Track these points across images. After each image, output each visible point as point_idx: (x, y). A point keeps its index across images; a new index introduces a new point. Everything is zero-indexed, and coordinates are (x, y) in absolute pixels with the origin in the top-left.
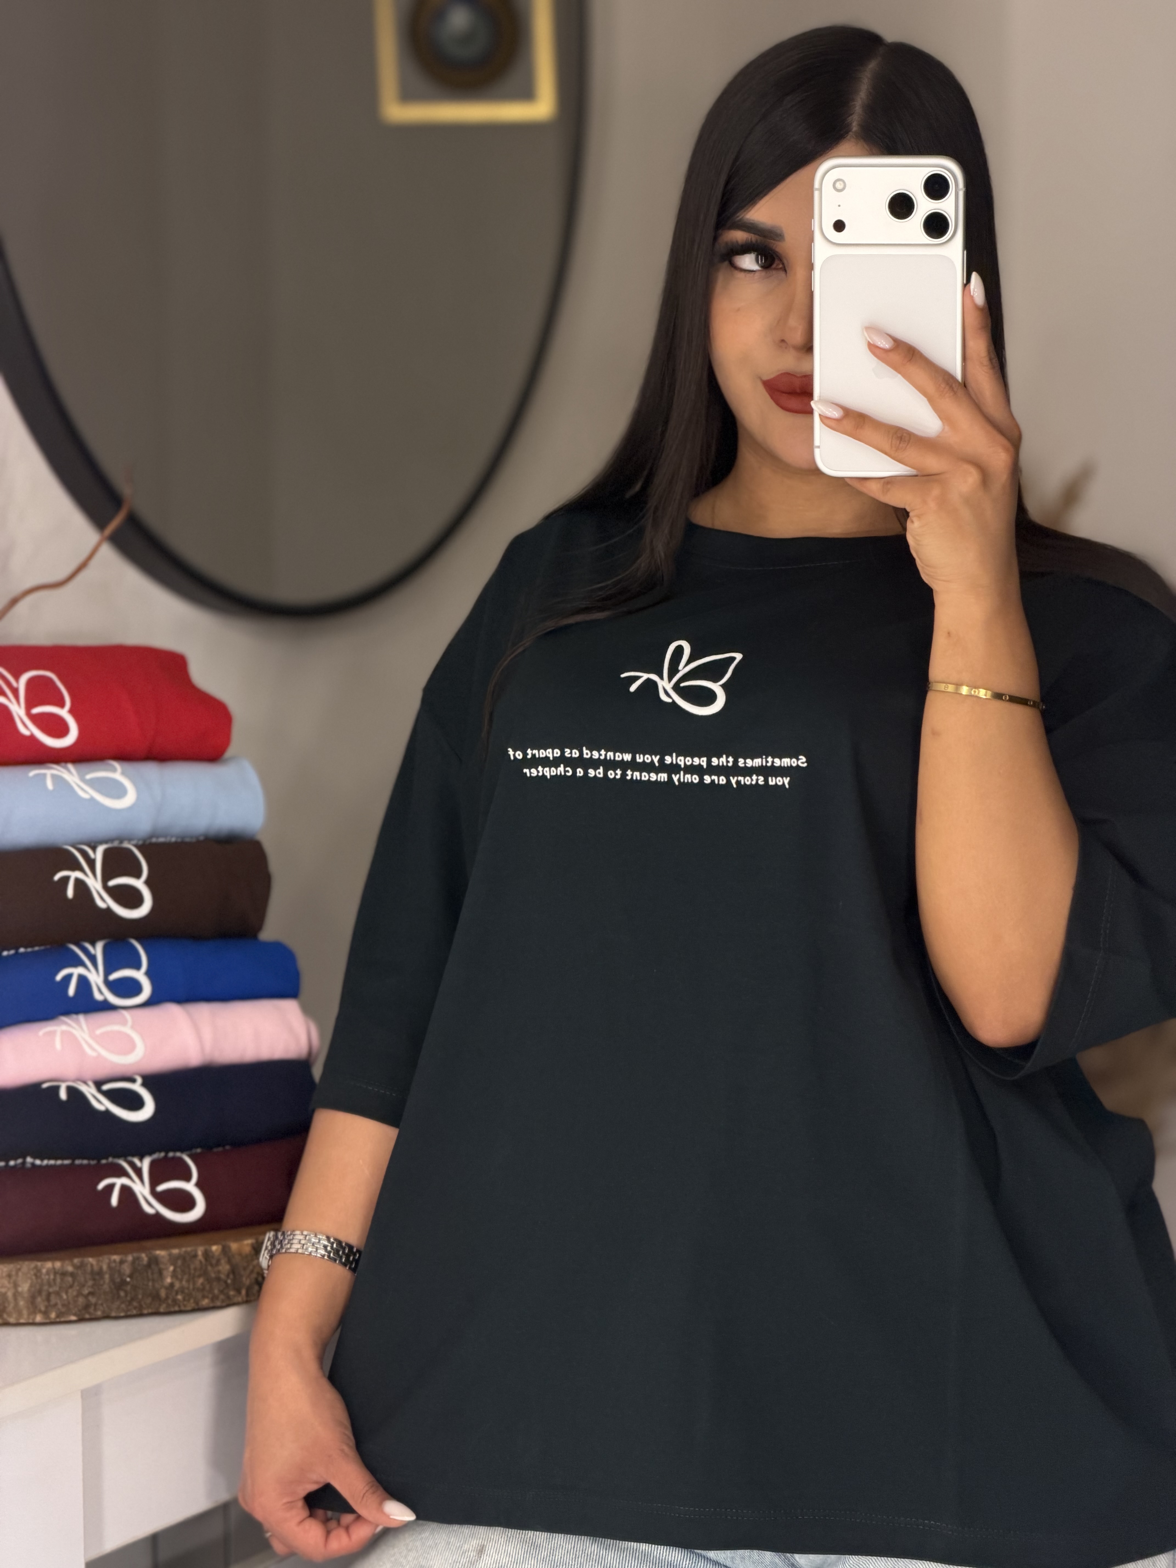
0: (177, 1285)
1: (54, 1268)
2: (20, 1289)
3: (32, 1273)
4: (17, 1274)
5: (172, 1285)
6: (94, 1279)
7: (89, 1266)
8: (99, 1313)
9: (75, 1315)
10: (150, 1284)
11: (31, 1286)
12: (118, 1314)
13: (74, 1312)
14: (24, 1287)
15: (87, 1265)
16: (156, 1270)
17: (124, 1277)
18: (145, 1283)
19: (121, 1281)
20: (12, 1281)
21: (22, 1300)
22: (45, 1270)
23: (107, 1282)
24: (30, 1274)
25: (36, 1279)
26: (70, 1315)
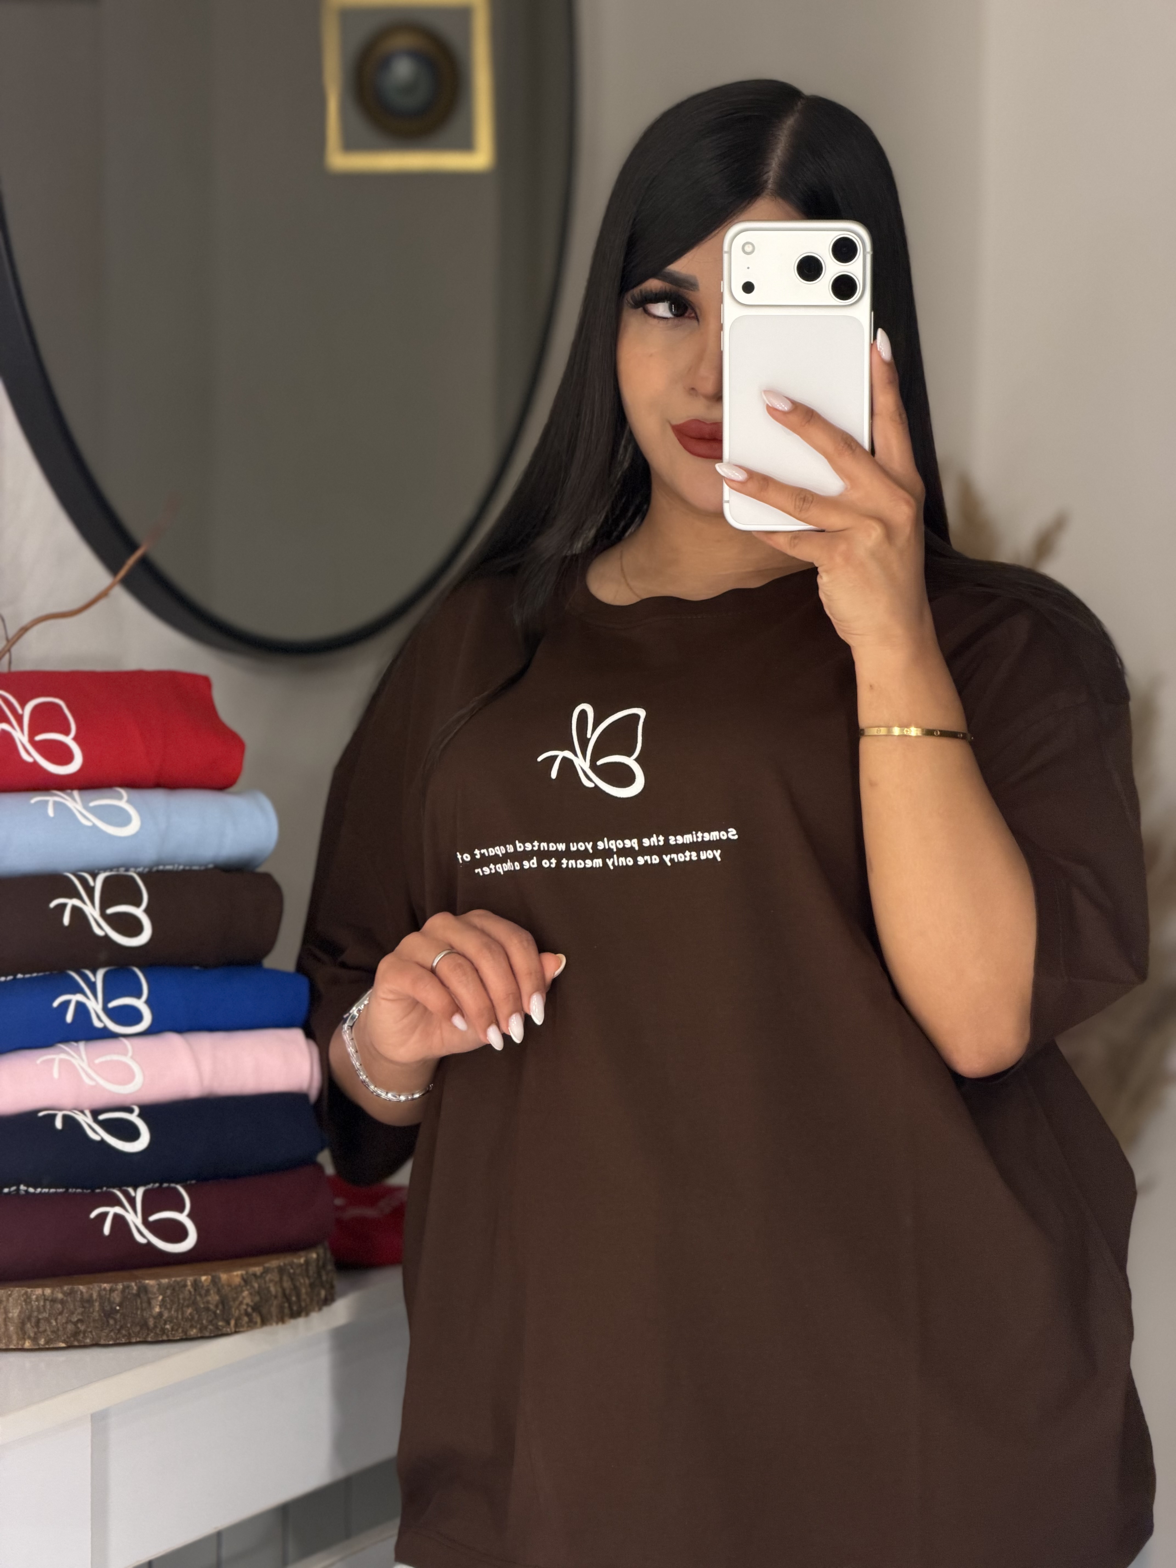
0: (166, 1315)
1: (43, 1294)
2: (10, 1315)
3: (22, 1299)
4: (8, 1300)
5: (160, 1314)
6: (83, 1307)
7: (79, 1293)
8: (88, 1341)
9: (64, 1342)
10: (139, 1312)
11: (20, 1312)
12: (108, 1343)
13: (63, 1338)
14: (14, 1313)
15: (76, 1292)
16: (145, 1298)
17: (114, 1306)
18: (135, 1312)
19: (111, 1308)
20: (2, 1306)
21: (12, 1326)
22: (35, 1296)
23: (97, 1309)
24: (20, 1300)
25: (26, 1305)
26: (59, 1342)
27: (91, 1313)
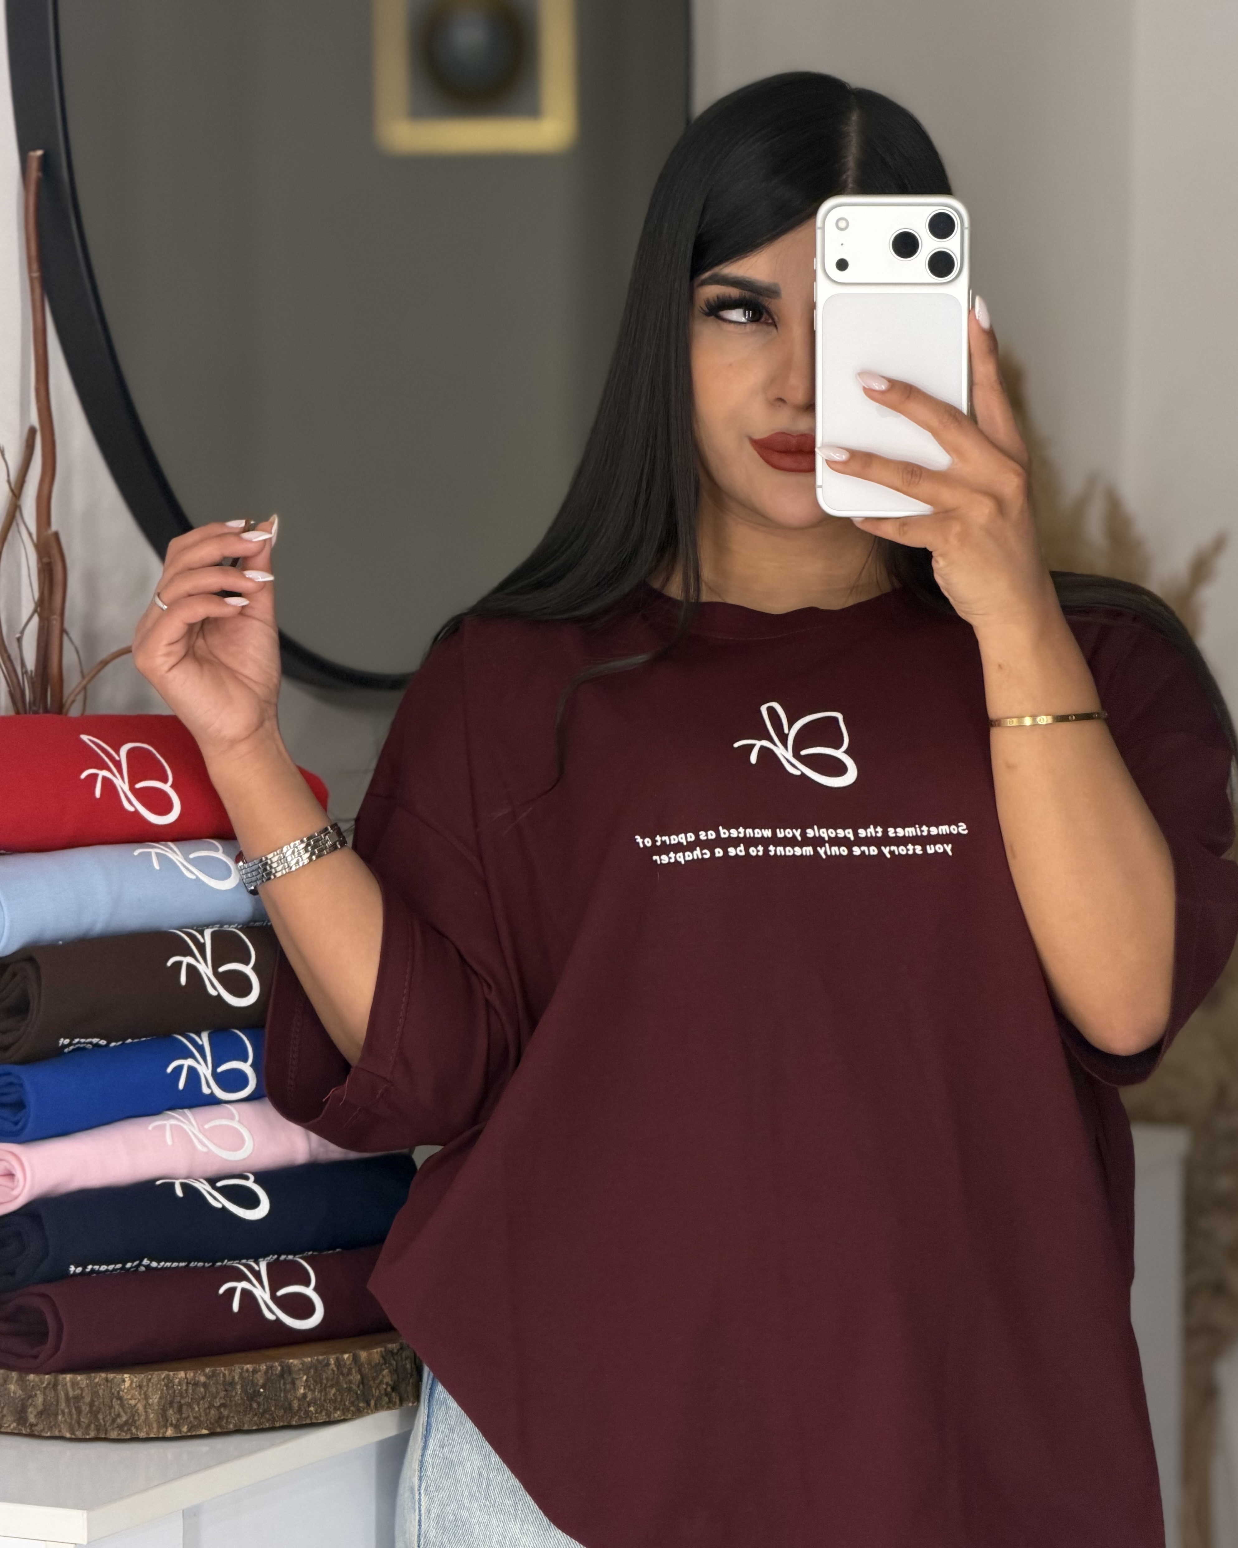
0: (310, 1396)
1: (186, 1378)
2: (150, 1401)
3: (163, 1383)
4: (147, 1384)
5: (304, 1396)
6: (226, 1390)
7: (222, 1375)
8: (231, 1426)
9: (207, 1429)
10: (283, 1395)
11: (160, 1398)
12: (251, 1428)
13: (205, 1425)
14: (155, 1399)
15: (219, 1374)
16: (289, 1379)
17: (258, 1388)
18: (278, 1394)
19: (254, 1391)
20: (143, 1392)
21: (152, 1413)
22: (177, 1380)
23: (239, 1392)
24: (161, 1384)
25: (167, 1389)
26: (202, 1429)
27: (234, 1397)
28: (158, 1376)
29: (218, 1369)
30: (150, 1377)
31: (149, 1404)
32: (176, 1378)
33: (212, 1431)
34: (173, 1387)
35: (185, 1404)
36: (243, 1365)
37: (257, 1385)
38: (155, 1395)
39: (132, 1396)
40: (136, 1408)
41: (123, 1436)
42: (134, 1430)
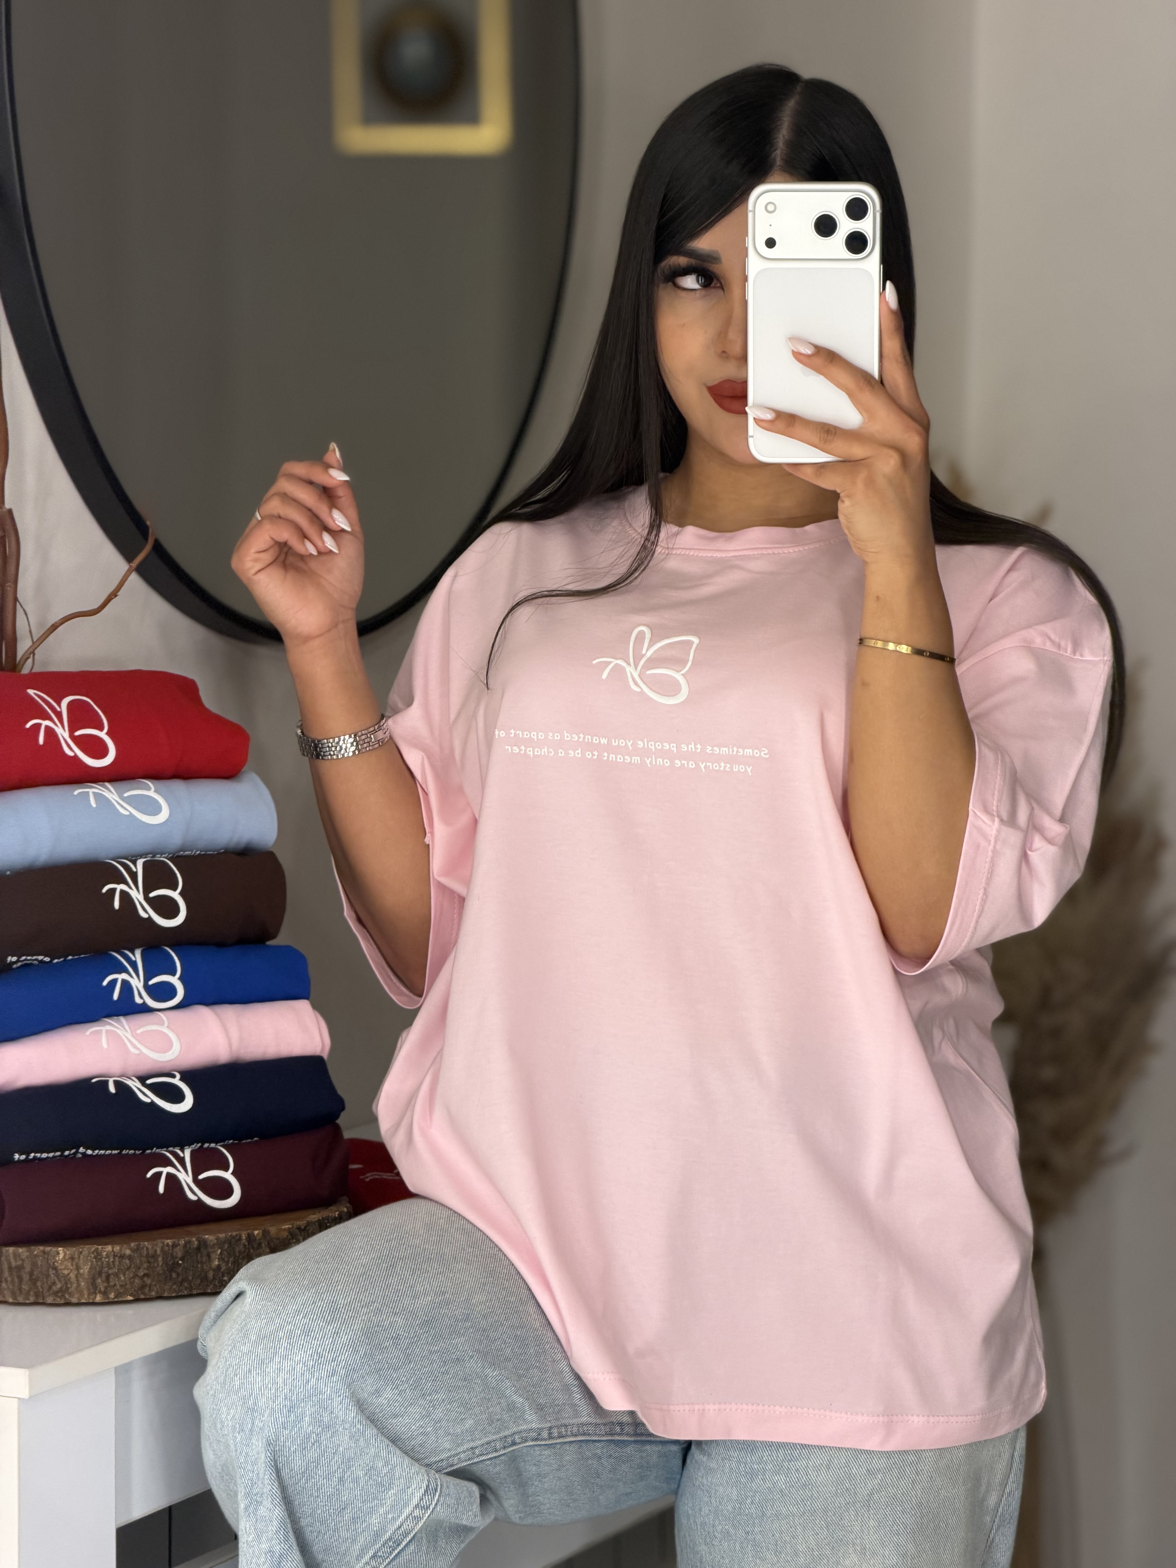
0: (223, 1268)
1: (113, 1251)
2: (81, 1271)
4: (79, 1257)
5: (219, 1267)
6: (149, 1262)
7: (145, 1249)
8: (153, 1293)
9: (132, 1295)
10: (199, 1266)
11: (91, 1268)
12: (171, 1295)
13: (131, 1292)
15: (143, 1248)
20: (74, 1263)
21: (83, 1281)
22: (105, 1253)
23: (161, 1264)
24: (91, 1257)
25: (96, 1261)
26: (127, 1295)
27: (155, 1268)
28: (87, 1250)
29: (142, 1243)
30: (81, 1250)
31: (80, 1274)
32: (104, 1251)
33: (136, 1297)
34: (101, 1259)
35: (112, 1274)
36: (165, 1240)
37: (177, 1258)
38: (85, 1265)
39: (66, 1267)
40: (69, 1277)
41: (58, 1301)
42: (67, 1296)
